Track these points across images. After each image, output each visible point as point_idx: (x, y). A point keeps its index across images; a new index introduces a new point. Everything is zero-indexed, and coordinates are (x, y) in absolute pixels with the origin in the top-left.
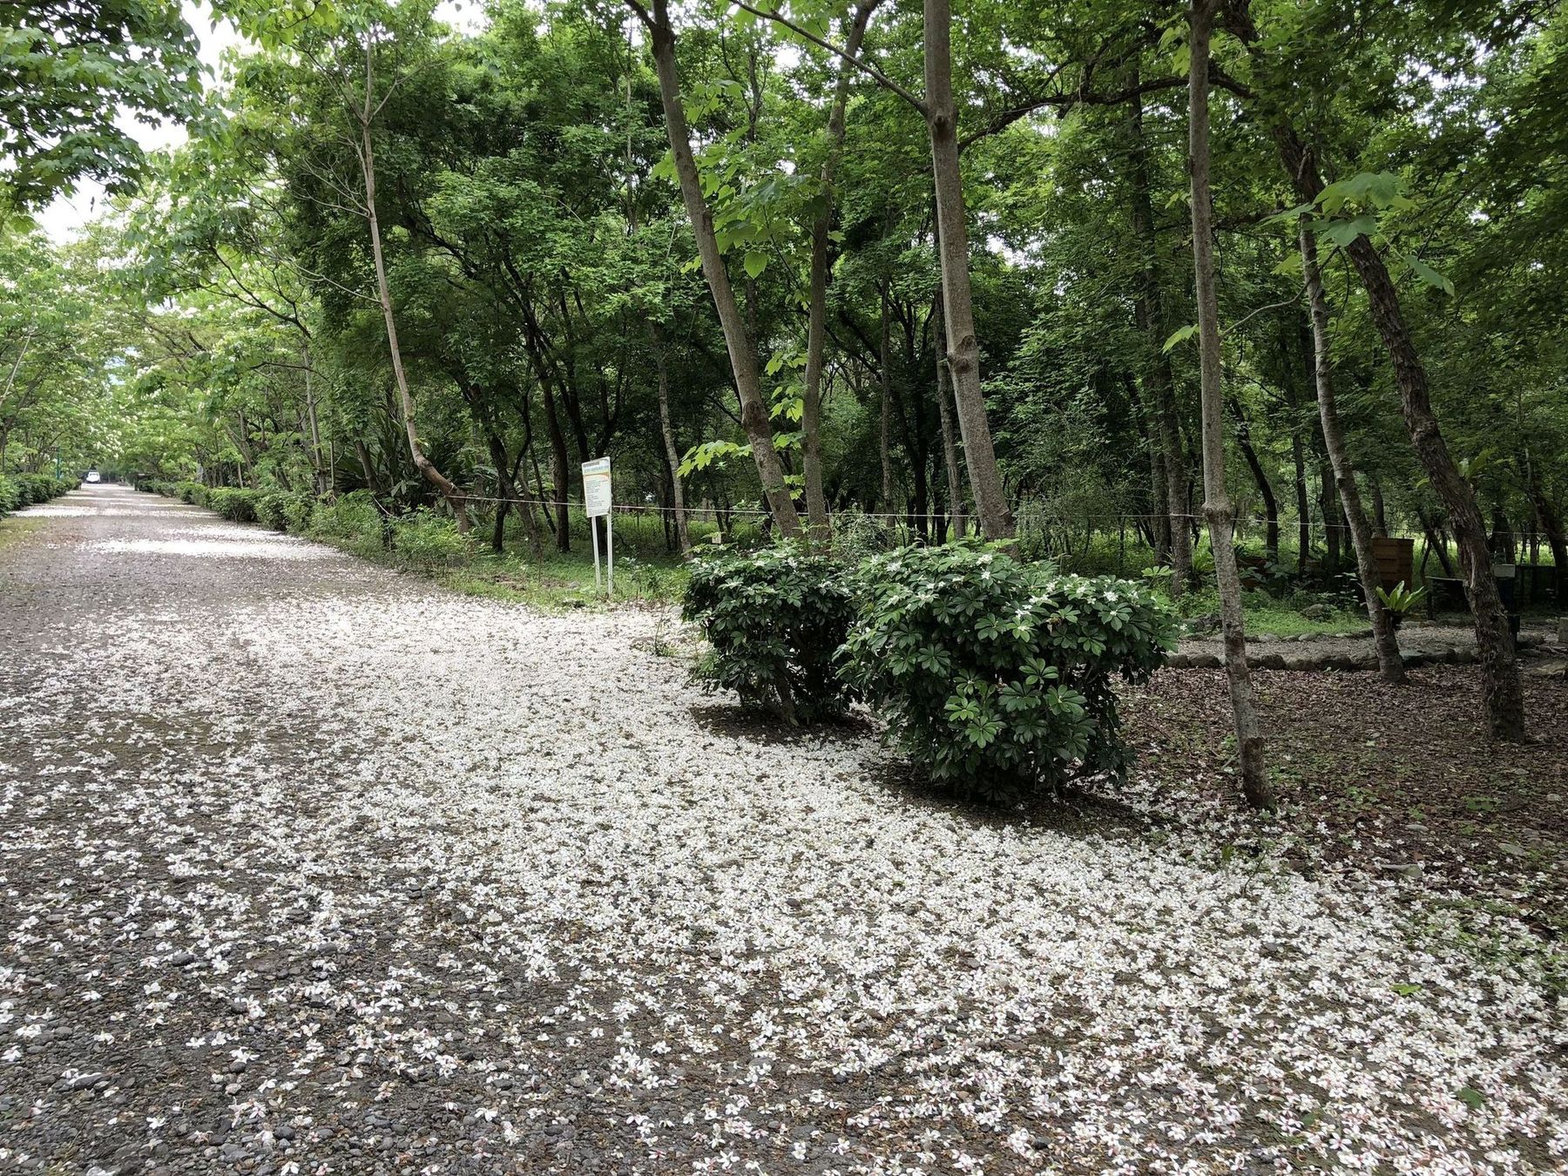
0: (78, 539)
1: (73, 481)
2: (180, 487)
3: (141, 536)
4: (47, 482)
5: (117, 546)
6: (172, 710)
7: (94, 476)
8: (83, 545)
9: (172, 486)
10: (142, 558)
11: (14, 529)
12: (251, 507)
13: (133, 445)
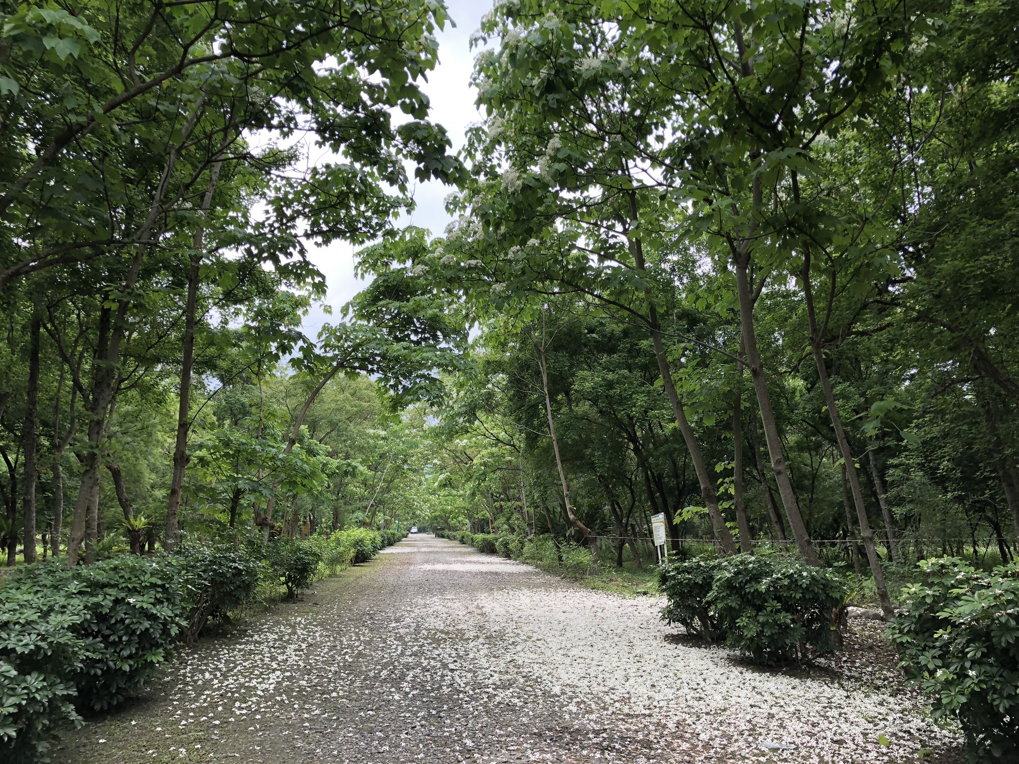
0: (410, 564)
1: (405, 533)
2: (459, 534)
3: (439, 562)
4: (394, 534)
5: (427, 567)
6: (451, 629)
7: (414, 530)
8: (412, 567)
9: (455, 534)
10: (440, 572)
11: (381, 560)
12: (494, 545)
13: (435, 511)
